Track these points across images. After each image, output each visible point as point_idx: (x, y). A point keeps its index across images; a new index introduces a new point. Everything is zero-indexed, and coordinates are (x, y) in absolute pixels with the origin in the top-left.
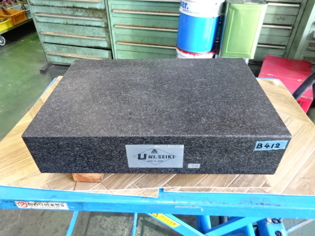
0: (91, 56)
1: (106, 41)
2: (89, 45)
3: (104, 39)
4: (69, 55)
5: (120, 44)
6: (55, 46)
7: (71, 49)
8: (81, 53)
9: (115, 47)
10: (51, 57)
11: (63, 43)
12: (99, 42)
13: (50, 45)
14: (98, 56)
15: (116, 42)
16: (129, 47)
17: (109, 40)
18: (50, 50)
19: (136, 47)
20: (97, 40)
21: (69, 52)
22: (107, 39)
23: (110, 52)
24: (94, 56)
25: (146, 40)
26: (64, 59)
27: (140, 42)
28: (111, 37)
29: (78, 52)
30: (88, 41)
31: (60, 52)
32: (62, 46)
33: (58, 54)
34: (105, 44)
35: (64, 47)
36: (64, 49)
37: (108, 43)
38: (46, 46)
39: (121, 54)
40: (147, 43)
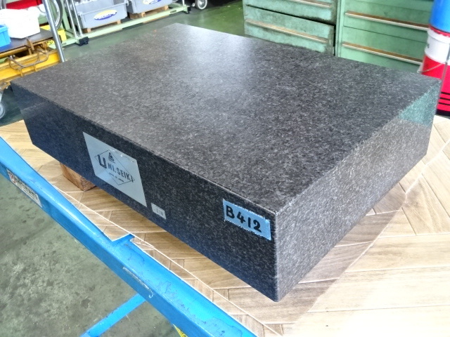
0: (303, 32)
1: (330, 9)
2: (305, 14)
3: (328, 6)
4: (274, 27)
5: (350, 17)
6: (259, 11)
7: (279, 18)
8: (290, 25)
9: (342, 22)
10: (250, 28)
11: (270, 8)
12: (320, 11)
13: (253, 9)
14: (314, 34)
15: (344, 14)
16: (363, 23)
17: (334, 8)
18: (252, 17)
19: (374, 25)
20: (317, 7)
21: (275, 22)
22: (333, 6)
23: (332, 27)
24: (308, 33)
25: (392, 14)
26: (267, 33)
27: (383, 15)
28: (339, 4)
29: (287, 25)
30: (305, 7)
31: (264, 22)
32: (269, 12)
33: (260, 24)
34: (327, 15)
35: (269, 15)
36: (270, 18)
37: (332, 13)
38: (247, 11)
39: (348, 33)
40: (393, 18)
